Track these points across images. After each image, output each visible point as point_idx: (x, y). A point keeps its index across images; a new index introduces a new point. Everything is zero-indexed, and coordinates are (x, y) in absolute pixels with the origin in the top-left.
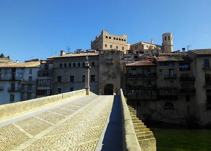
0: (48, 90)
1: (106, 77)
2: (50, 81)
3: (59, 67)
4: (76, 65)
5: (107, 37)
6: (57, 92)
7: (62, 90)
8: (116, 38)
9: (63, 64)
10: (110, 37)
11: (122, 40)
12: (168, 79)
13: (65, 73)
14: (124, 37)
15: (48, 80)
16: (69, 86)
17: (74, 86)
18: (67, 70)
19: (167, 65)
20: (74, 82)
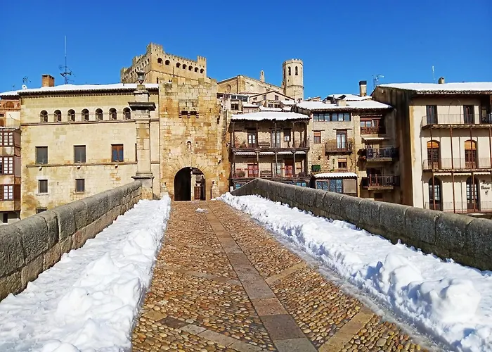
0: (8, 185)
1: (179, 150)
2: (13, 161)
3: (38, 120)
4: (90, 116)
5: (160, 60)
6: (37, 190)
7: (52, 184)
8: (182, 64)
9: (51, 111)
10: (167, 63)
11: (196, 69)
12: (335, 154)
13: (58, 137)
14: (201, 64)
15: (6, 159)
16: (73, 174)
17: (87, 172)
18: (62, 129)
19: (331, 120)
20: (87, 162)
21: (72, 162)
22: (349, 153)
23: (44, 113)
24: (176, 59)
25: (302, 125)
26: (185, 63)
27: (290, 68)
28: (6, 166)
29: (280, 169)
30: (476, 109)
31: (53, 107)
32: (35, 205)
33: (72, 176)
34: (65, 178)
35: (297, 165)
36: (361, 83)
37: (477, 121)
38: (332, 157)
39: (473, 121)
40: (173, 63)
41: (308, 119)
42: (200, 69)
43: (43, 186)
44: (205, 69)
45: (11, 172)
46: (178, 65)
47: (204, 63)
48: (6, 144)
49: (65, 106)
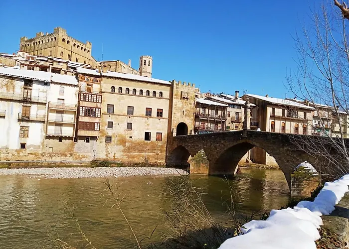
0: (96, 124)
1: (179, 114)
3: (110, 90)
4: (137, 92)
5: (64, 40)
6: (106, 127)
7: (115, 124)
8: (77, 45)
9: (117, 87)
10: (68, 42)
11: (85, 49)
12: (235, 122)
13: (120, 101)
14: (89, 46)
15: (97, 109)
16: (127, 120)
17: (133, 120)
18: (123, 97)
19: (234, 108)
20: (134, 115)
21: (126, 114)
22: (240, 123)
23: (113, 87)
24: (74, 41)
25: (224, 109)
26: (79, 44)
27: (145, 61)
28: (97, 113)
29: (212, 126)
30: (286, 110)
31: (118, 85)
32: (105, 134)
33: (126, 121)
34: (122, 122)
35: (219, 125)
36: (236, 92)
37: (286, 116)
38: (234, 123)
39: (284, 116)
40: (72, 43)
41: (227, 107)
42: (87, 50)
43: (110, 125)
44: (90, 50)
45: (99, 116)
46: (75, 45)
47: (91, 47)
48: (97, 101)
49: (124, 85)
